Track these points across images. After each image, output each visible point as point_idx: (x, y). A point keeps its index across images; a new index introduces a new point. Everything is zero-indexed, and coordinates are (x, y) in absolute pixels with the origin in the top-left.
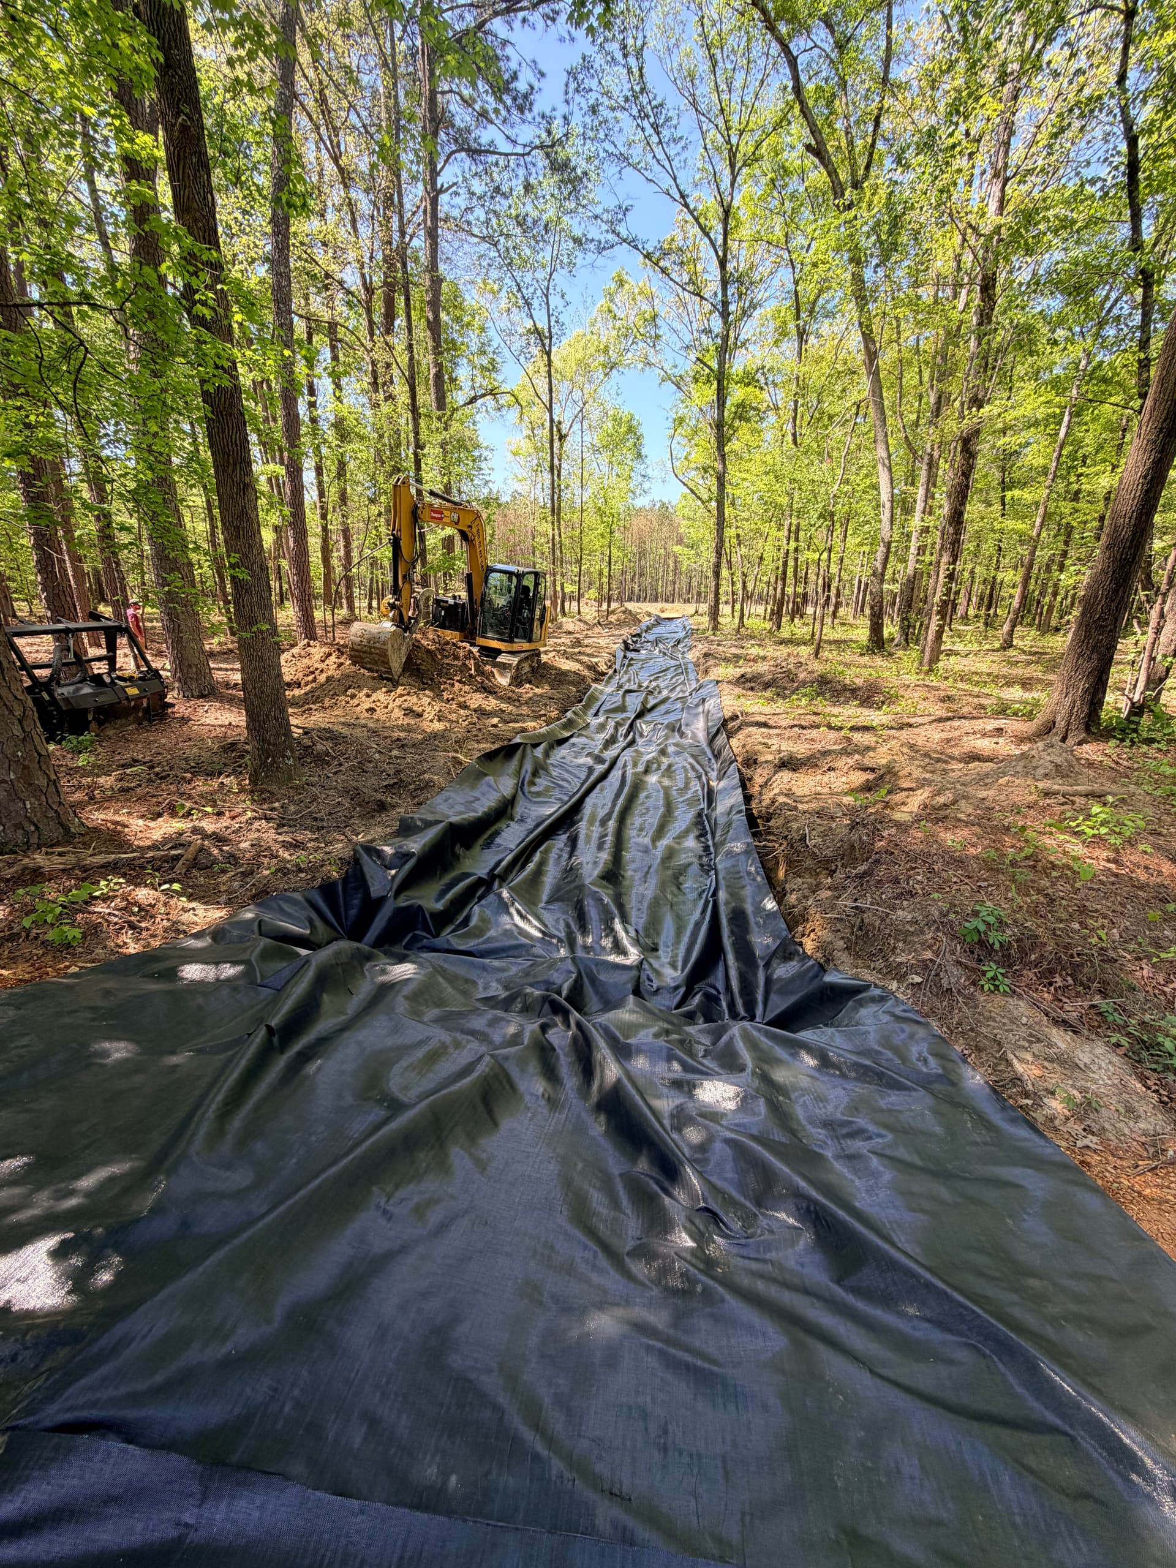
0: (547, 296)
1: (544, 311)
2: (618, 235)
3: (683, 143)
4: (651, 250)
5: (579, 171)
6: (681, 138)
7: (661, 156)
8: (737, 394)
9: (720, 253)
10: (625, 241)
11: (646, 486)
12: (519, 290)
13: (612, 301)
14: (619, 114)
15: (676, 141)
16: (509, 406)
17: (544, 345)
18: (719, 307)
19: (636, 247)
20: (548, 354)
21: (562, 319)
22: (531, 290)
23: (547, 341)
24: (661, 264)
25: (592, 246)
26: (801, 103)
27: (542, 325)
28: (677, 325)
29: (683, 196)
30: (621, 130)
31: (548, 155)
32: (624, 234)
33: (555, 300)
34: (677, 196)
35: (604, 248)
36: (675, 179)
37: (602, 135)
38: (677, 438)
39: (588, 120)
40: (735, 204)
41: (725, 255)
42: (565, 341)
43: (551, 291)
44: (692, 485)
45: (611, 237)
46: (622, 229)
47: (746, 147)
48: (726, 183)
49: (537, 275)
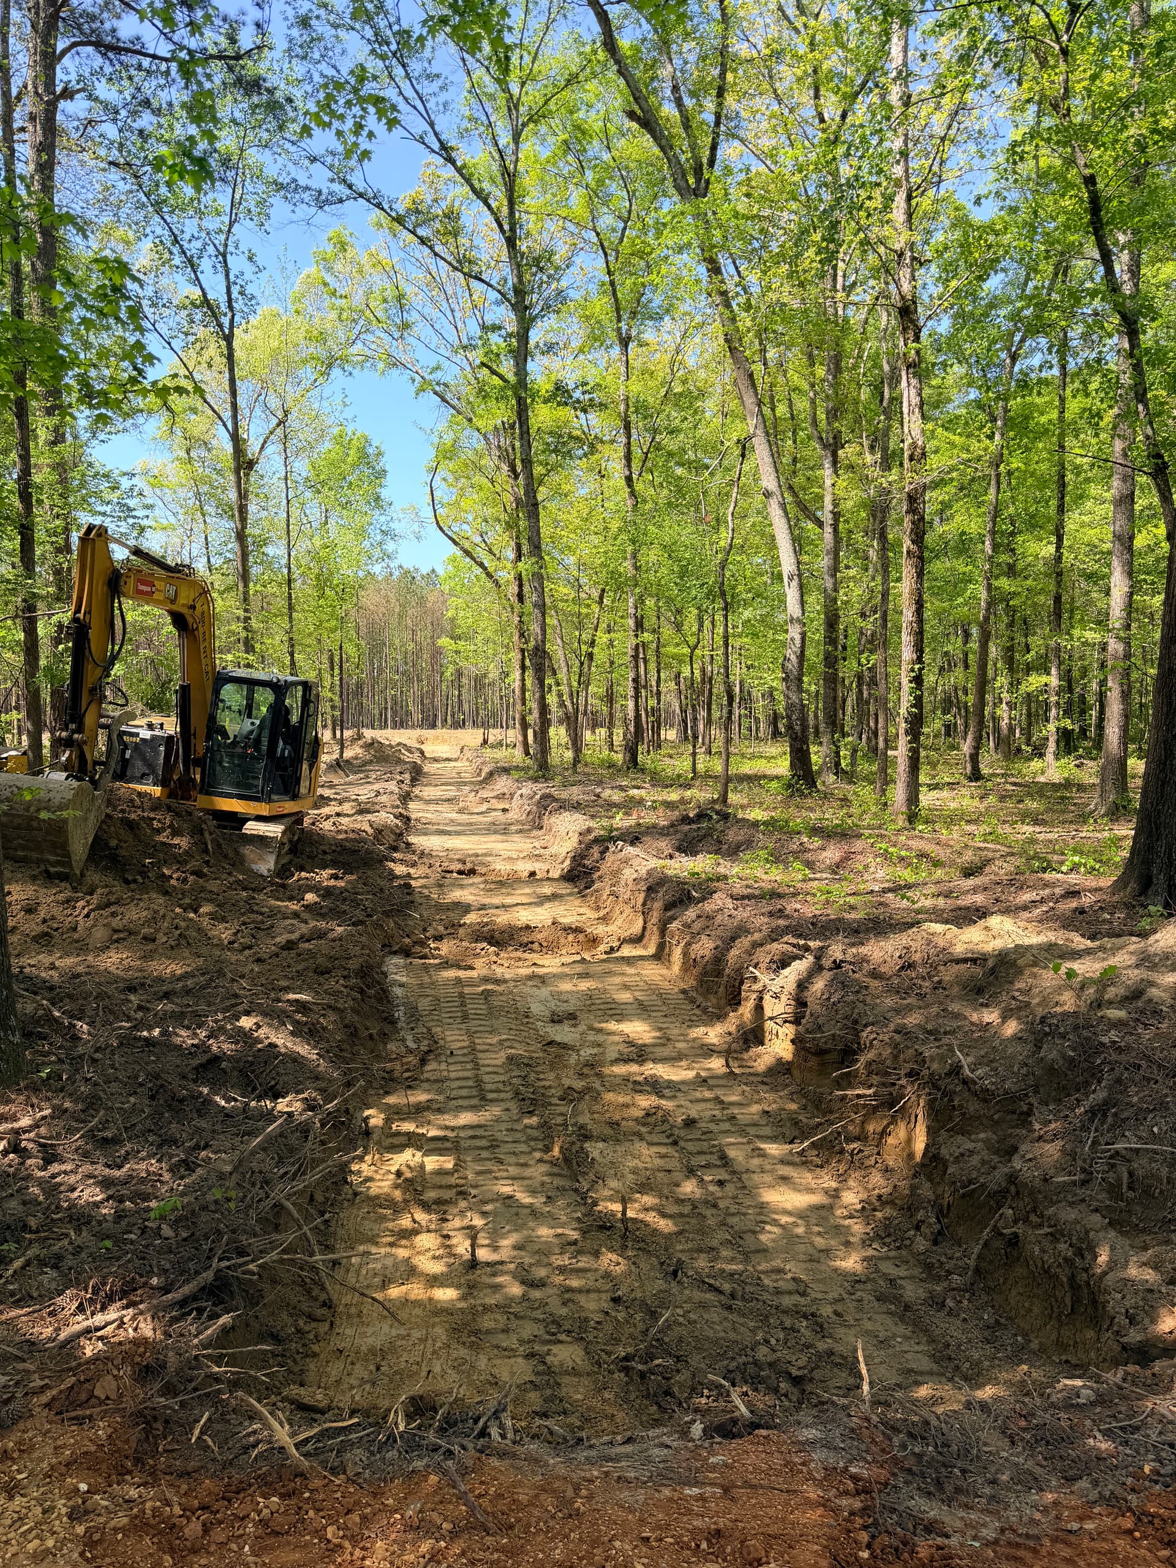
0: (224, 256)
1: (221, 277)
2: (350, 187)
3: (439, 83)
4: (402, 212)
5: (278, 95)
6: (438, 76)
7: (409, 93)
8: (542, 416)
9: (506, 227)
10: (361, 195)
11: (390, 546)
12: (176, 241)
13: (329, 269)
14: (342, 33)
15: (431, 77)
16: (150, 412)
17: (220, 325)
18: (511, 295)
19: (379, 206)
20: (229, 339)
21: (249, 290)
22: (198, 244)
23: (226, 321)
24: (421, 232)
25: (306, 196)
26: (618, 62)
27: (217, 293)
28: (430, 311)
29: (444, 147)
30: (344, 52)
31: (231, 69)
32: (360, 186)
33: (236, 263)
34: (436, 146)
35: (327, 202)
36: (432, 124)
37: (317, 55)
38: (442, 473)
39: (295, 32)
40: (521, 167)
41: (513, 229)
42: (254, 320)
43: (231, 249)
44: (467, 545)
45: (339, 189)
46: (356, 179)
47: (531, 97)
48: (504, 139)
49: (205, 224)
